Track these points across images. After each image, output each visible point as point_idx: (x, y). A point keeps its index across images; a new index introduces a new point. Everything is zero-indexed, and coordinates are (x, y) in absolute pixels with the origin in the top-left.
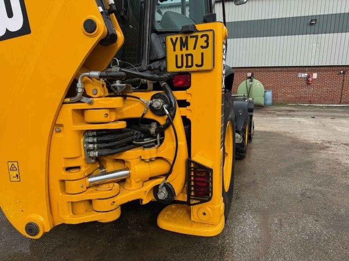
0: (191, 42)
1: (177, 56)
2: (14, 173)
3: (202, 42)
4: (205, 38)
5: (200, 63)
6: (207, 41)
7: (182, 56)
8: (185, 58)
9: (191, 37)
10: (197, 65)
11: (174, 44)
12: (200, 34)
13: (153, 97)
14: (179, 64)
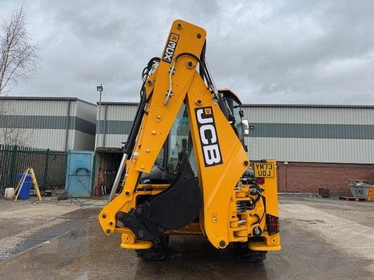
0: (265, 166)
1: (259, 171)
2: (214, 219)
3: (269, 167)
4: (270, 165)
5: (269, 175)
6: (271, 167)
7: (261, 171)
8: (262, 172)
9: (265, 164)
10: (268, 175)
11: (258, 167)
12: (268, 164)
13: (250, 188)
14: (260, 174)
